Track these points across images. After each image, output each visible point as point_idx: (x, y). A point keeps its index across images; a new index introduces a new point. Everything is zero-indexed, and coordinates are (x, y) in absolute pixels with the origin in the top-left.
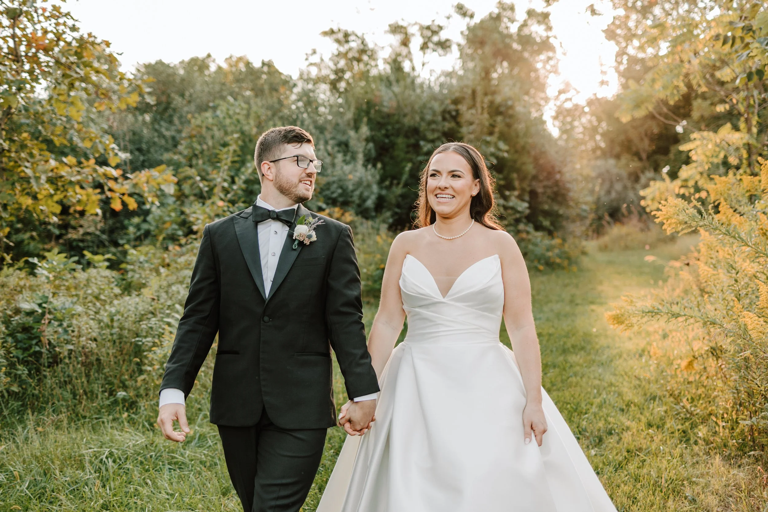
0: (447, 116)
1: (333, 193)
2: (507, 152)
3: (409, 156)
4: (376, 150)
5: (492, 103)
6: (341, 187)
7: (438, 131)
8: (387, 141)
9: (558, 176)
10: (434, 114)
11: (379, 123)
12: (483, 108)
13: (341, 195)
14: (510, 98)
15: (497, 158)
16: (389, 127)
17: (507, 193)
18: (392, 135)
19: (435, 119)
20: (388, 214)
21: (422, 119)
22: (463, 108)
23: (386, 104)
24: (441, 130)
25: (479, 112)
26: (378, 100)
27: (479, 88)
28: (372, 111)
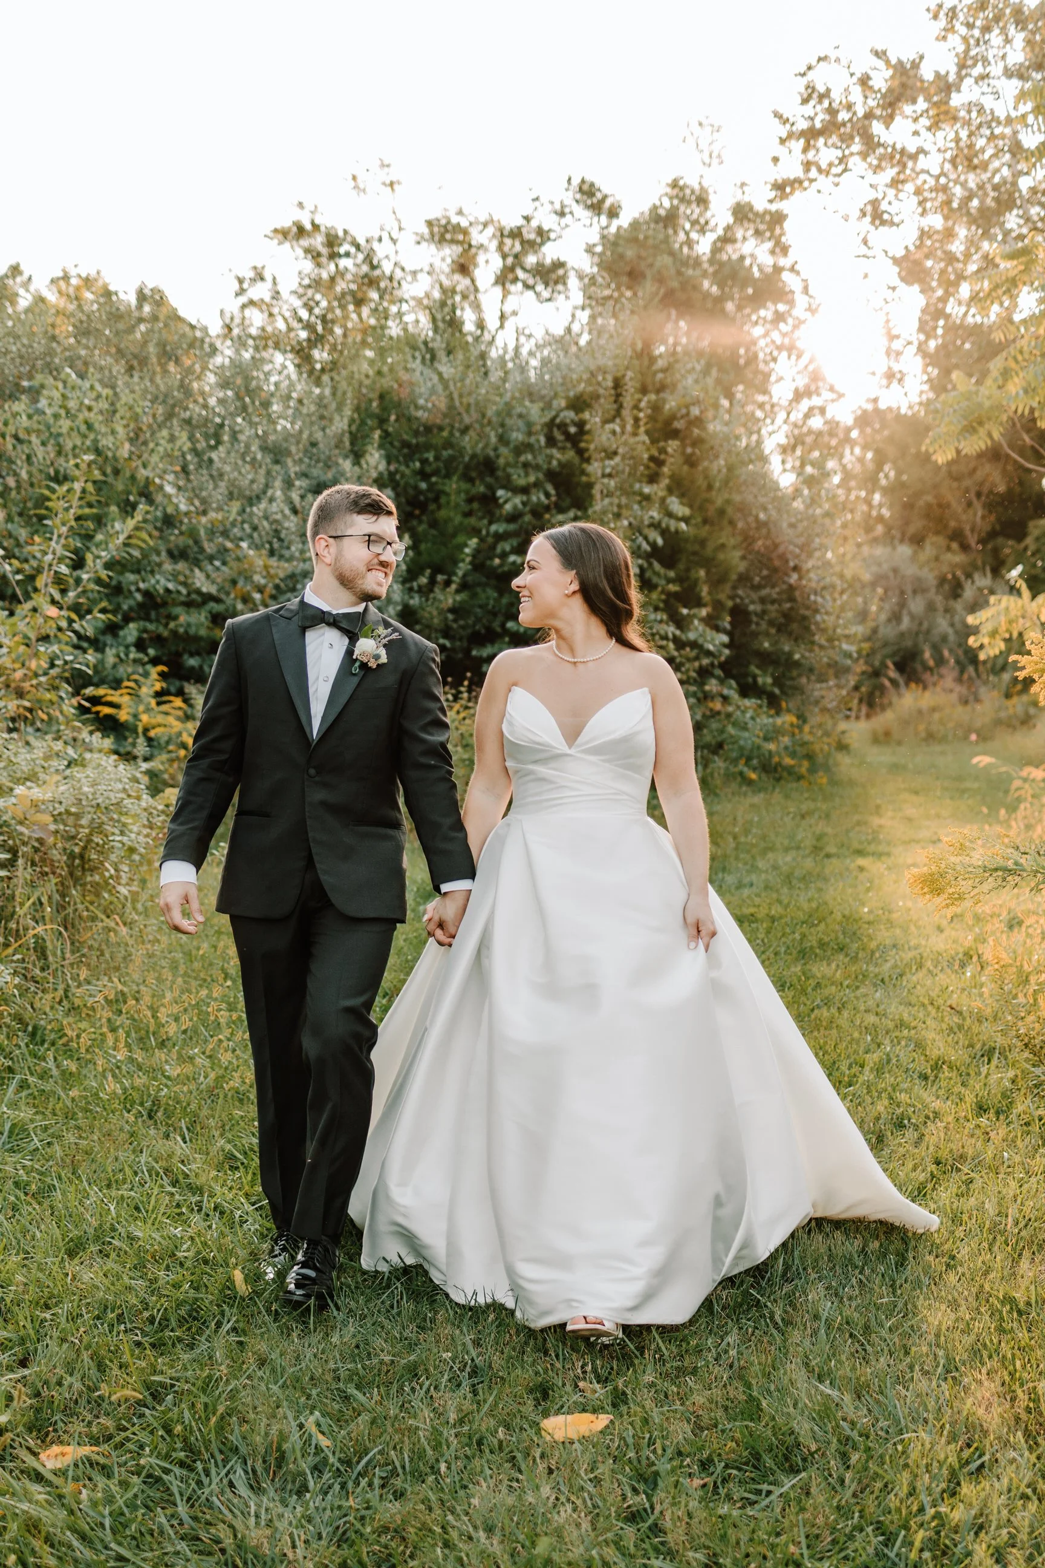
0: (559, 436)
2: (685, 520)
3: (473, 521)
5: (656, 408)
7: (537, 467)
8: (423, 486)
9: (794, 578)
10: (530, 429)
11: (405, 444)
12: (636, 421)
14: (697, 402)
15: (664, 532)
16: (430, 456)
17: (684, 611)
18: (436, 473)
19: (532, 440)
22: (593, 419)
23: (421, 402)
24: (545, 467)
25: (629, 428)
26: (404, 393)
27: (630, 374)
28: (393, 418)
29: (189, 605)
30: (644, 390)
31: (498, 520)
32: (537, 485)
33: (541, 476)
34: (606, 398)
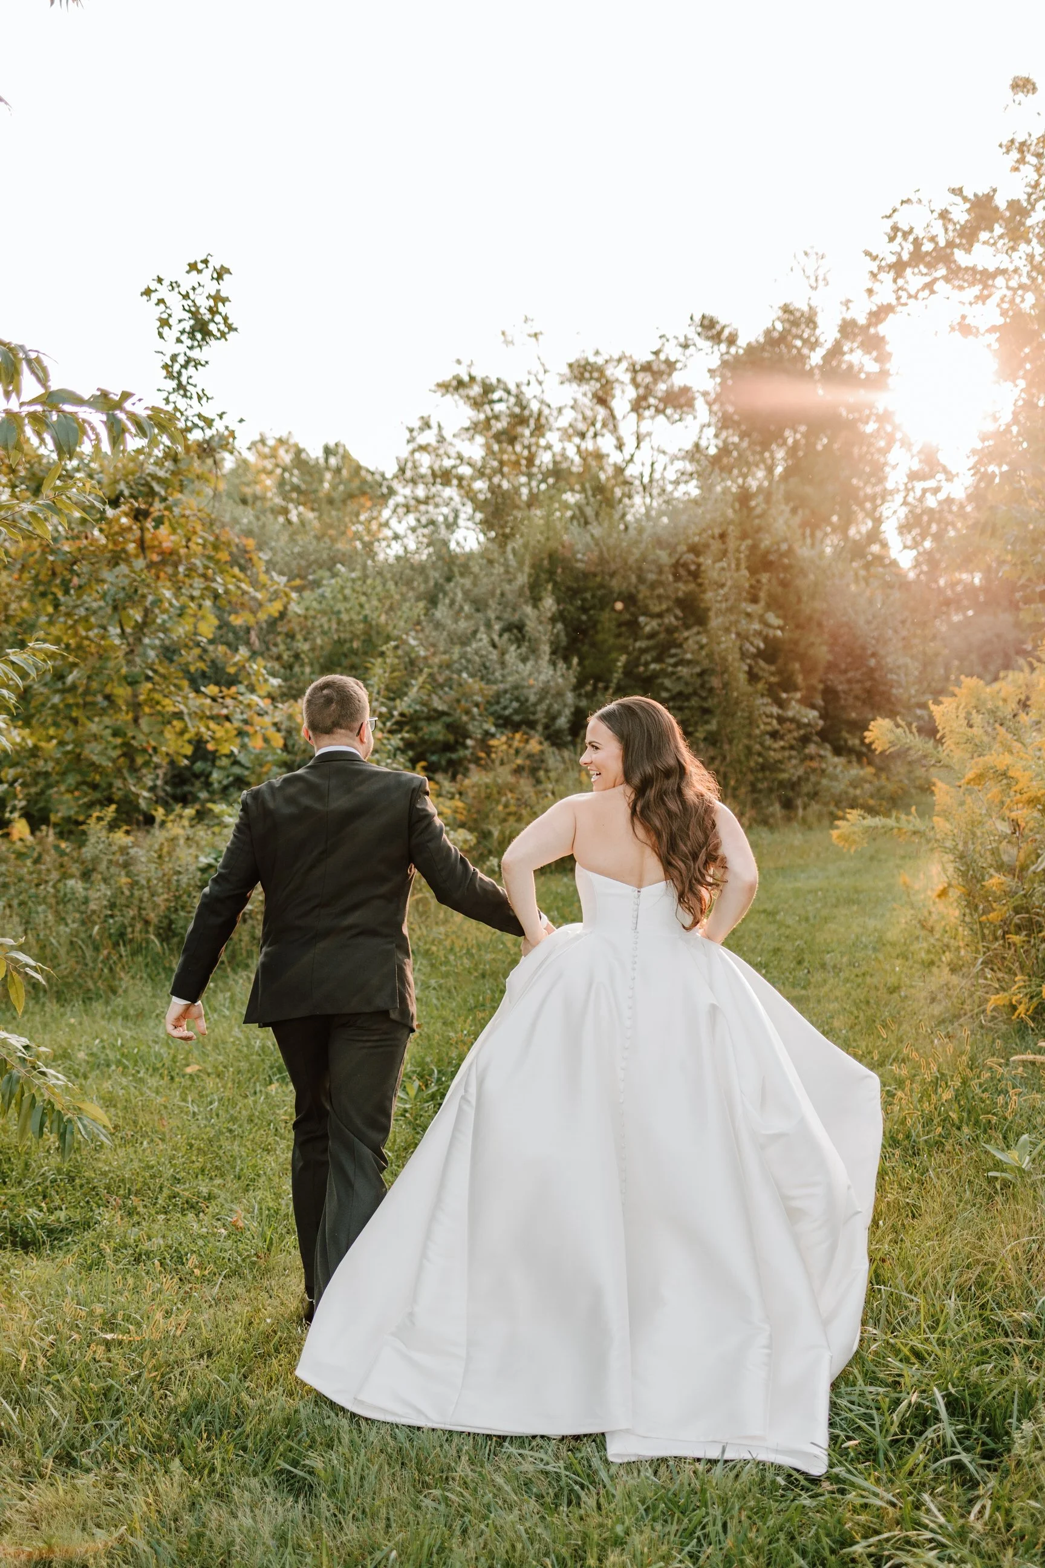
1: (505, 708)
2: (779, 628)
3: (622, 640)
4: (567, 635)
5: (754, 548)
6: (517, 699)
7: (668, 598)
8: (584, 617)
9: (872, 662)
10: (661, 570)
11: (569, 589)
13: (516, 712)
14: (785, 540)
15: (766, 639)
16: (588, 595)
17: (784, 695)
18: (593, 607)
19: (663, 578)
21: (641, 579)
22: (706, 561)
23: (579, 556)
24: (673, 596)
25: (733, 566)
26: (568, 555)
27: (731, 527)
28: (559, 571)
29: (429, 719)
30: (744, 536)
31: (641, 639)
32: (668, 610)
33: (671, 603)
34: (716, 545)
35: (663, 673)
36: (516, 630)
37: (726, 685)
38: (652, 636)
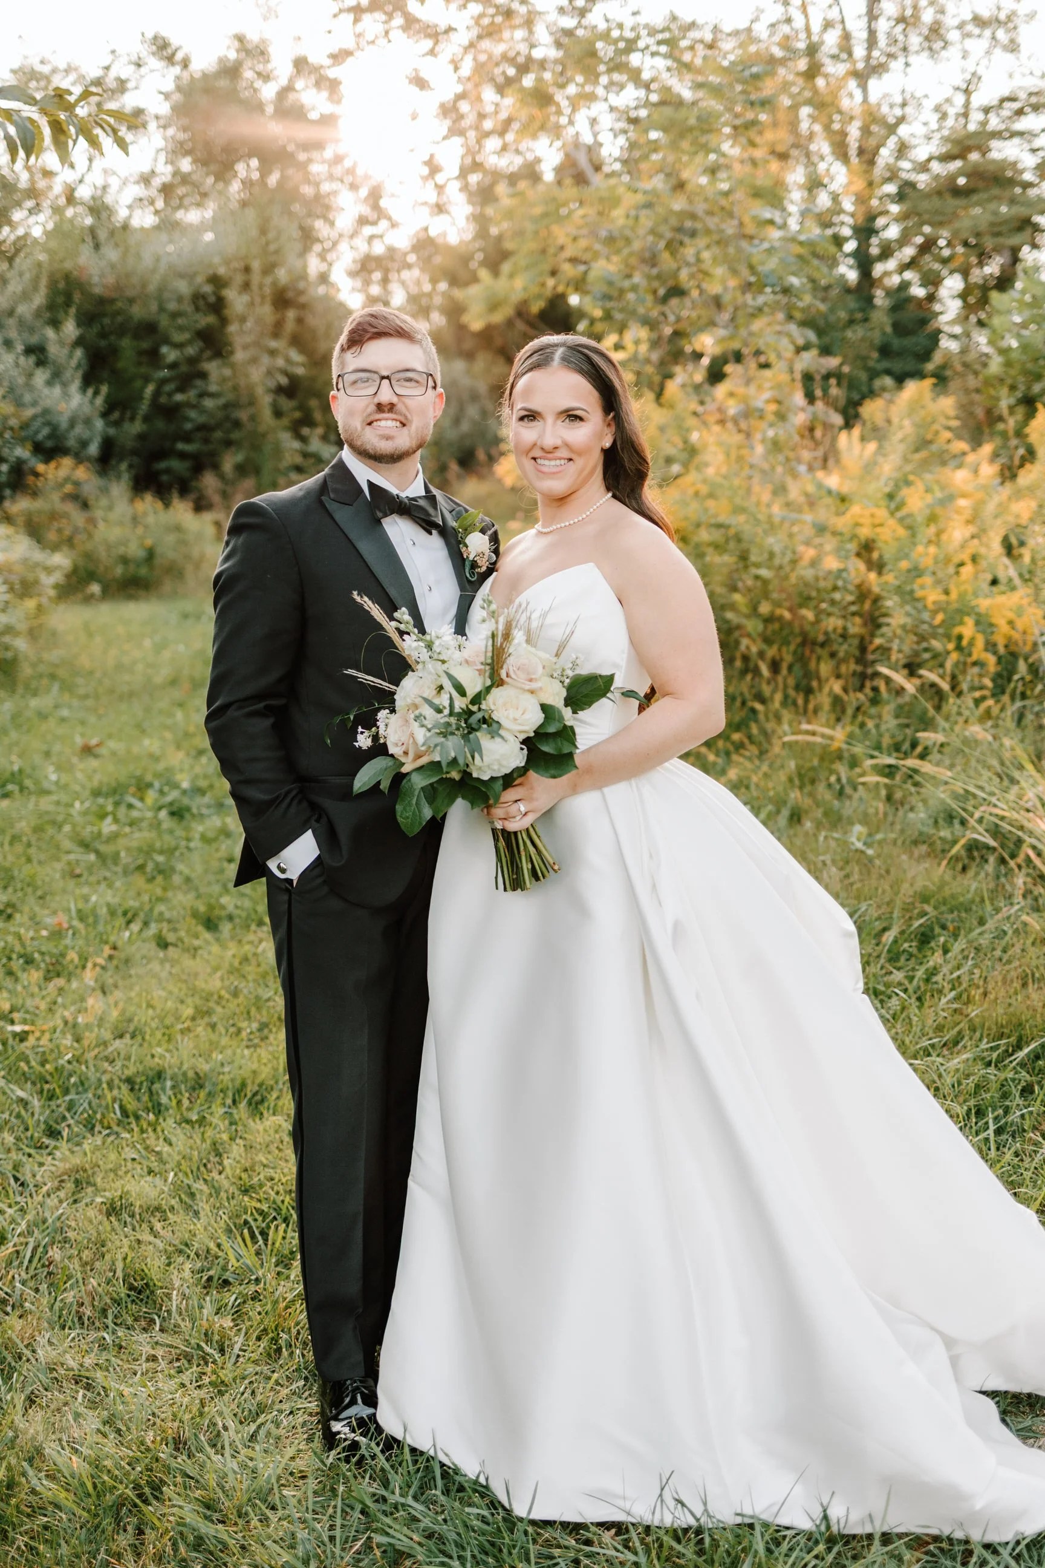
0: (202, 304)
1: (37, 433)
2: (302, 365)
3: (144, 369)
4: (88, 361)
5: (275, 285)
6: (49, 424)
7: (189, 329)
8: (104, 343)
10: (180, 299)
11: (88, 313)
12: (263, 297)
13: (49, 437)
15: (286, 373)
16: (107, 321)
17: (305, 431)
18: (112, 333)
19: (183, 308)
20: (124, 466)
21: (162, 309)
22: (229, 294)
23: (95, 280)
24: (194, 328)
25: (258, 300)
26: (84, 278)
27: (254, 261)
28: (77, 294)
30: (265, 271)
31: (163, 368)
32: (189, 341)
33: (191, 334)
34: (239, 279)
35: (188, 405)
36: (37, 352)
37: (253, 418)
38: (173, 366)
